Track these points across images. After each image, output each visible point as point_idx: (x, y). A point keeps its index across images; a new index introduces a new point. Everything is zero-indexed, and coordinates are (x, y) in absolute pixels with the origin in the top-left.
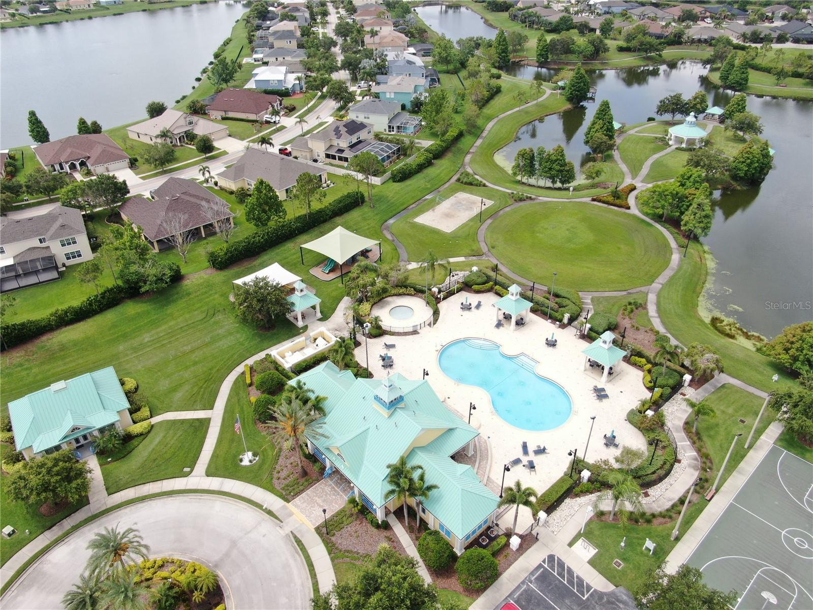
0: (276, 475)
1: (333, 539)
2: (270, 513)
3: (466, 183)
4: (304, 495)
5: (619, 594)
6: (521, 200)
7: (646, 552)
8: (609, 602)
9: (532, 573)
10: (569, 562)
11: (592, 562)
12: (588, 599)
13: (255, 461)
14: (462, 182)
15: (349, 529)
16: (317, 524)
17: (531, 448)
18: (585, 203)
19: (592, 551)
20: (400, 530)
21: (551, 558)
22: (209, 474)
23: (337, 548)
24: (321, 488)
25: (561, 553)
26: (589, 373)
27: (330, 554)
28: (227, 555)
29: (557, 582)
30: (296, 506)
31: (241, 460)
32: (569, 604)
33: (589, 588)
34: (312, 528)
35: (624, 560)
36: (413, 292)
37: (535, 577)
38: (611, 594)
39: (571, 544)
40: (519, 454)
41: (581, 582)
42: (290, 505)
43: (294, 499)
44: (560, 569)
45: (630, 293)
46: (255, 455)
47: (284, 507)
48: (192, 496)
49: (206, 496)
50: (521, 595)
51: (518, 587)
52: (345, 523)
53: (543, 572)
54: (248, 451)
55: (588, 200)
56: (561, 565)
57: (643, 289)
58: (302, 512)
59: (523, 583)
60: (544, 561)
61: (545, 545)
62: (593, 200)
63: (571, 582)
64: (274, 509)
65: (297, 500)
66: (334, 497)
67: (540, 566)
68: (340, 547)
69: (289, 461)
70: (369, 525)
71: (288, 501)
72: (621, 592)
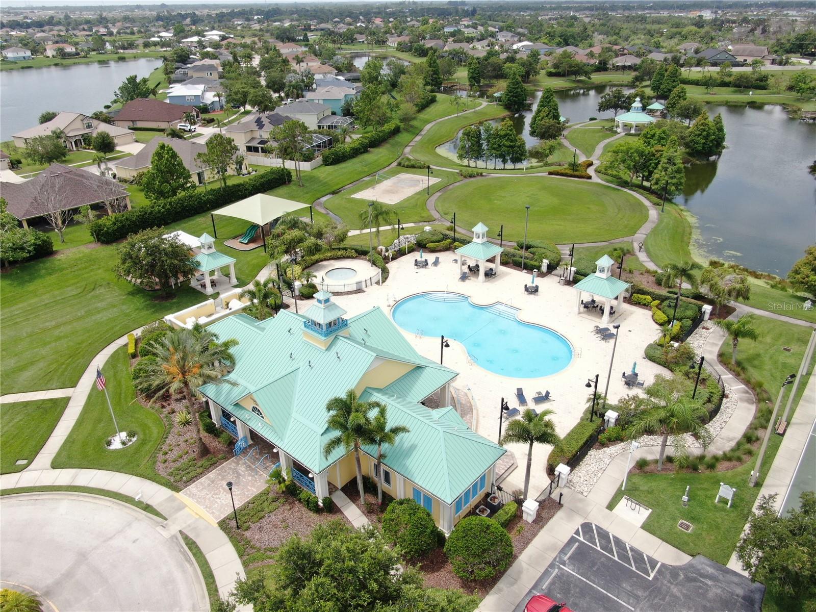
0: (161, 457)
1: (247, 534)
2: (147, 508)
3: (408, 167)
4: (203, 479)
5: (700, 567)
6: (471, 176)
7: (721, 505)
8: (689, 579)
9: (563, 551)
10: (613, 531)
11: (647, 527)
12: (655, 578)
13: (131, 443)
14: (404, 166)
15: (273, 517)
16: (223, 517)
17: (529, 395)
18: (541, 176)
19: (644, 514)
20: (352, 512)
21: (587, 527)
22: (55, 465)
23: (253, 547)
24: (230, 468)
25: (599, 518)
26: (585, 315)
27: (241, 556)
28: (69, 575)
29: (603, 559)
30: (192, 495)
31: (109, 443)
32: (629, 588)
33: (653, 563)
34: (214, 523)
35: (693, 519)
37: (568, 555)
38: (689, 567)
39: (611, 506)
41: (638, 557)
42: (181, 496)
43: (187, 486)
44: (603, 542)
45: (612, 243)
46: (131, 434)
47: (171, 499)
48: (24, 497)
49: (46, 496)
50: (553, 583)
51: (546, 573)
52: (267, 510)
53: (578, 547)
54: (120, 431)
56: (603, 535)
57: (626, 239)
58: (198, 502)
59: (552, 566)
60: (577, 533)
61: (574, 511)
62: (550, 174)
63: (624, 557)
64: (154, 503)
65: (193, 488)
66: (250, 478)
67: (572, 540)
68: (258, 545)
69: (182, 439)
70: (304, 510)
71: (177, 490)
72: (703, 563)
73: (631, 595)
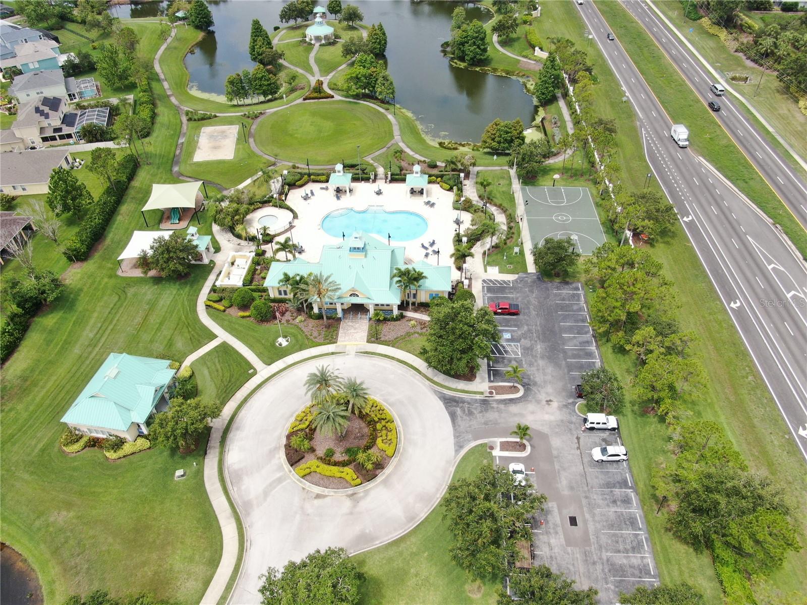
0: (311, 337)
1: (382, 339)
2: (333, 353)
3: (199, 120)
4: (340, 335)
6: (256, 117)
8: (521, 281)
9: (483, 291)
10: (492, 278)
11: (500, 272)
12: (513, 285)
13: (290, 340)
14: (195, 120)
15: (385, 330)
16: (366, 340)
17: (427, 245)
18: (301, 104)
19: (496, 269)
20: (409, 314)
21: (484, 281)
22: (269, 364)
23: (389, 342)
25: (486, 277)
26: (413, 198)
27: (389, 346)
29: (496, 287)
30: (343, 341)
32: (508, 291)
33: (509, 281)
34: (365, 343)
35: (511, 263)
36: (260, 205)
37: (485, 291)
38: (519, 278)
39: (486, 271)
40: (424, 252)
41: (504, 282)
42: (339, 343)
43: (337, 340)
44: (492, 283)
45: (389, 148)
46: (285, 337)
47: (336, 346)
50: (488, 301)
51: (484, 300)
53: (486, 288)
54: (278, 338)
55: (300, 101)
56: (491, 281)
57: (392, 142)
58: (349, 341)
59: (484, 297)
60: (483, 284)
61: (476, 278)
62: (305, 99)
63: (501, 284)
65: (340, 339)
66: (358, 325)
67: (483, 287)
68: (390, 340)
69: (310, 327)
70: (393, 322)
71: (335, 343)
72: (521, 275)
73: (510, 292)
